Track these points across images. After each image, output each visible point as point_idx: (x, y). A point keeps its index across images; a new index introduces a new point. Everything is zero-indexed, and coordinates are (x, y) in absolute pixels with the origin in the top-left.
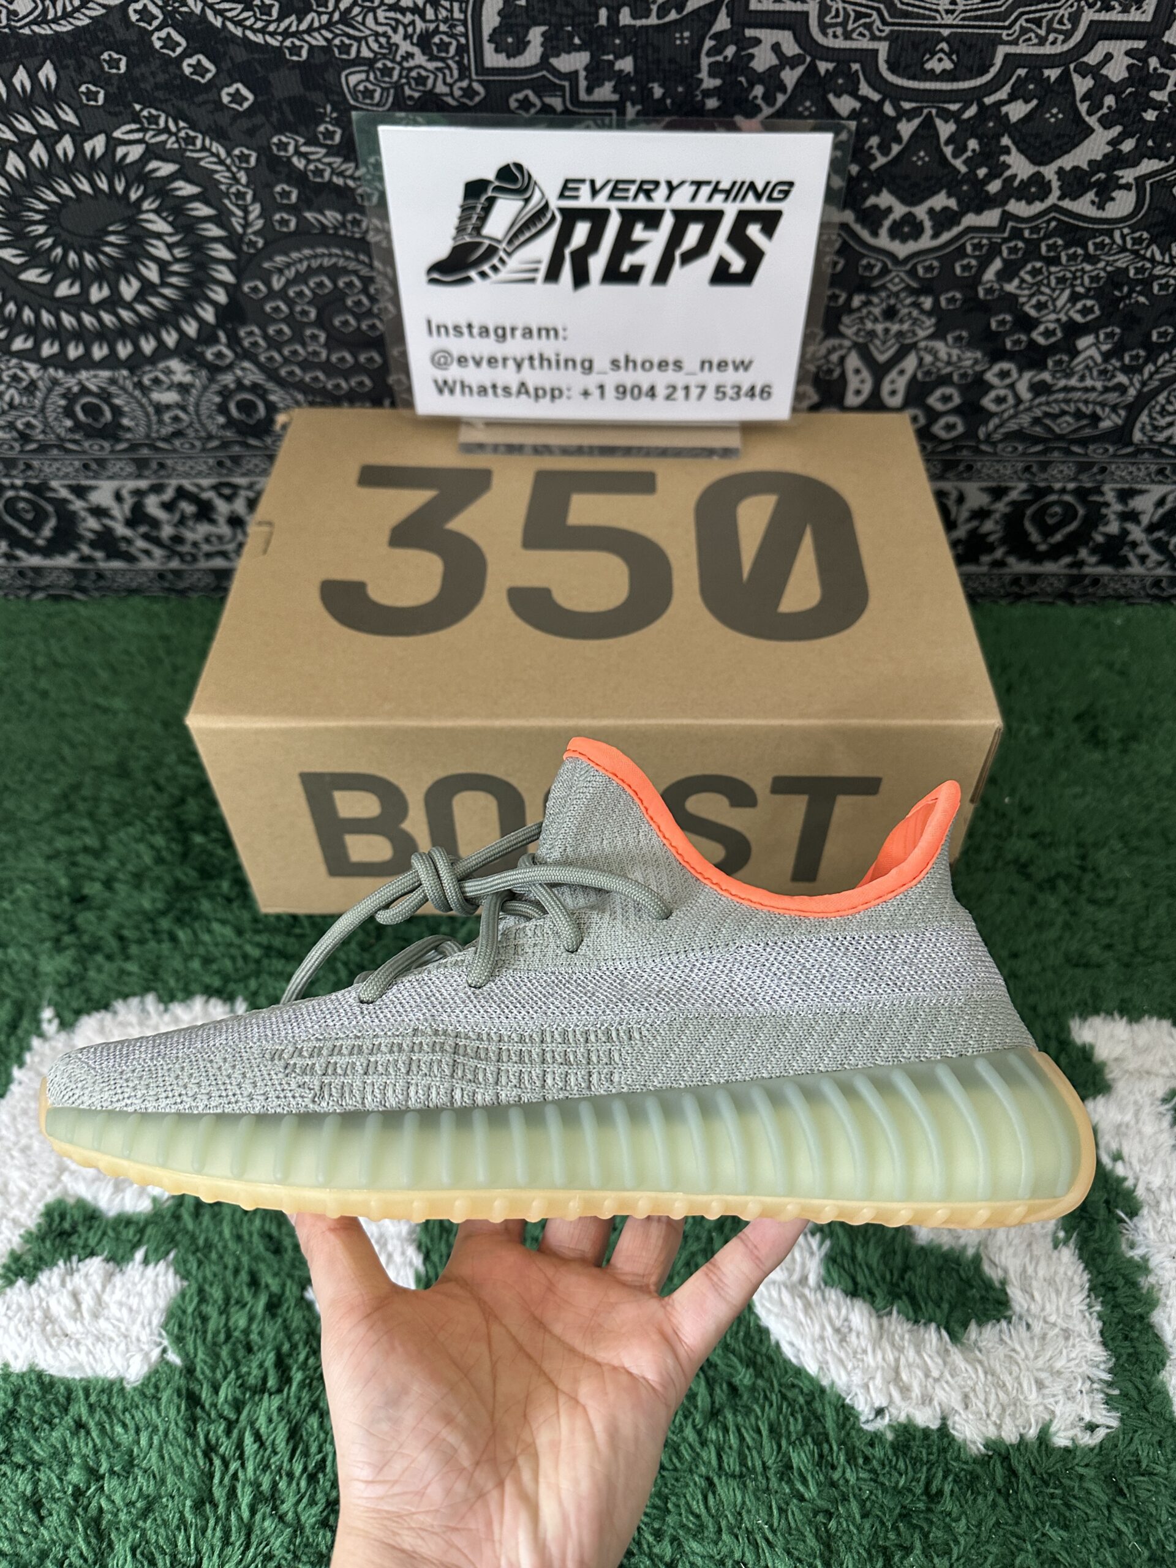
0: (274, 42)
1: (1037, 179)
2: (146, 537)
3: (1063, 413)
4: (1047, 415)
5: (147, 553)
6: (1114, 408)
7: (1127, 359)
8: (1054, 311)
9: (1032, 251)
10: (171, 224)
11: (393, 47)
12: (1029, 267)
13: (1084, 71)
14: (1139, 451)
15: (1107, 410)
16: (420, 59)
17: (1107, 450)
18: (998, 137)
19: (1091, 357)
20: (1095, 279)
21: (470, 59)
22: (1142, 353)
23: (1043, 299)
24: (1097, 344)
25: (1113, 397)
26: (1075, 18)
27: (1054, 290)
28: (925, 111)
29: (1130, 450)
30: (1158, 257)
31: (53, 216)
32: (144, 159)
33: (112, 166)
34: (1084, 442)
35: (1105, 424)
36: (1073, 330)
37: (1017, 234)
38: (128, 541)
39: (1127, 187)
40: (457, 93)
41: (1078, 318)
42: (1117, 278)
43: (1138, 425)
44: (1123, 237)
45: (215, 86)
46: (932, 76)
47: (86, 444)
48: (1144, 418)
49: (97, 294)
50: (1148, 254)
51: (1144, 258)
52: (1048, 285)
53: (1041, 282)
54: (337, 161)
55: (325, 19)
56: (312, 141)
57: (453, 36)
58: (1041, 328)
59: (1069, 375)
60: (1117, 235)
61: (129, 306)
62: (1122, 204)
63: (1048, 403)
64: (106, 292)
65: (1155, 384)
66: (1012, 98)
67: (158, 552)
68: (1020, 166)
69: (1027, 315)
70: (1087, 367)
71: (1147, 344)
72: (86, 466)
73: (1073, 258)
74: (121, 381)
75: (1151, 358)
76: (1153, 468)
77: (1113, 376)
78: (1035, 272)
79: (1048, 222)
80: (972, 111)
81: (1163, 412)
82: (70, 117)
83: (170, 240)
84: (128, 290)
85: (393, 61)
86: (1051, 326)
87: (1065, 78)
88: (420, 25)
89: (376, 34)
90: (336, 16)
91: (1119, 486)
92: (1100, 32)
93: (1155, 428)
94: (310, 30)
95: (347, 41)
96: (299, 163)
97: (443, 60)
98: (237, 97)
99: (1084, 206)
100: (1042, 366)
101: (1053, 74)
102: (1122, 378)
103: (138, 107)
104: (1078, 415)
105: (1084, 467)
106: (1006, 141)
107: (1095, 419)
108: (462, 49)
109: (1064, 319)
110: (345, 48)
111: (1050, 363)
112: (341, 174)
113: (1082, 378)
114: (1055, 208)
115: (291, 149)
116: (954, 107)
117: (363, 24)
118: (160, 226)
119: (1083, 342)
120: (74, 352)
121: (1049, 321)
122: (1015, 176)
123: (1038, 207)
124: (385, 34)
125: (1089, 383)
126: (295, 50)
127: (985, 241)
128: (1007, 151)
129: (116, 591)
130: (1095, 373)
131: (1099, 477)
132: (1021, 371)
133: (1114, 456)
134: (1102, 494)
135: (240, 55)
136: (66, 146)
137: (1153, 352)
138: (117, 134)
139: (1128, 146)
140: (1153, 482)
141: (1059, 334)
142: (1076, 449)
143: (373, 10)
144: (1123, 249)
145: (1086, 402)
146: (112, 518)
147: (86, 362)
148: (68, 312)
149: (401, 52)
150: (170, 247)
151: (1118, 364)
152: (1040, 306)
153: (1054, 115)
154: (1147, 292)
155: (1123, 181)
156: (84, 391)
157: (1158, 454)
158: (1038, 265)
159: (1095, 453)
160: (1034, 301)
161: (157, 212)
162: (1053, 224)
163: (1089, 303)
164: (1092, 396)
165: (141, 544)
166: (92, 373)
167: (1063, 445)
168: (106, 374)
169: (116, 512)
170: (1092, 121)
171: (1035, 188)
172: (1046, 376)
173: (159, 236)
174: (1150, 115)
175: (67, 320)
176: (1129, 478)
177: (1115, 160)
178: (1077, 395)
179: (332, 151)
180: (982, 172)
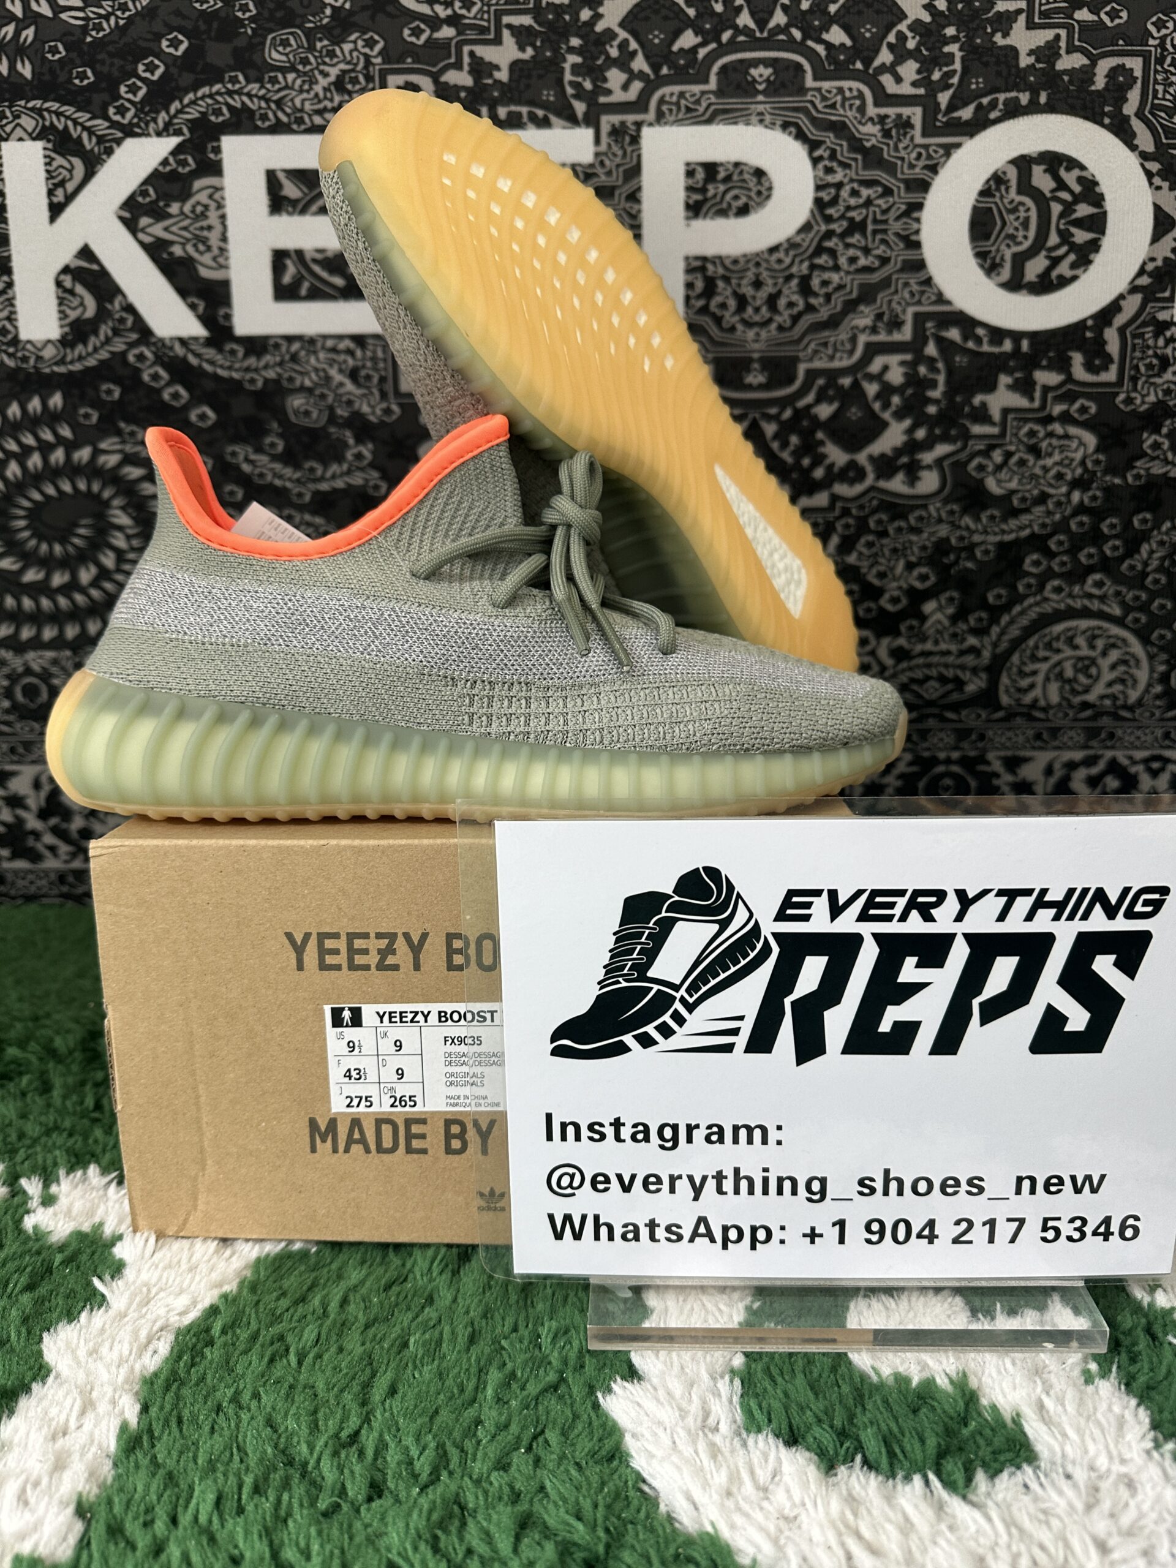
0: (236, 375)
1: (852, 465)
2: (56, 831)
3: (928, 678)
4: (913, 680)
5: (52, 849)
6: (975, 671)
7: (972, 622)
8: (895, 579)
9: (862, 527)
10: (133, 518)
11: (328, 378)
12: (863, 540)
13: (871, 378)
14: (1010, 716)
15: (968, 674)
16: (350, 386)
17: (979, 716)
18: (812, 432)
19: (939, 622)
20: (924, 548)
21: (389, 387)
22: (984, 615)
23: (882, 568)
24: (940, 608)
25: (969, 660)
26: (853, 340)
27: (889, 560)
28: (751, 416)
29: (1000, 714)
30: (972, 526)
31: (35, 514)
32: (120, 465)
33: (92, 470)
34: (956, 707)
35: (970, 689)
36: (917, 597)
37: (846, 512)
38: (37, 835)
39: (929, 467)
40: (378, 412)
41: (918, 585)
42: (942, 547)
43: (1002, 688)
44: (938, 510)
45: (186, 408)
46: (750, 387)
47: (18, 726)
48: (1005, 680)
49: (58, 579)
50: (963, 523)
51: (959, 527)
52: (883, 555)
53: (876, 554)
54: (277, 466)
55: (278, 359)
56: (259, 450)
57: (375, 369)
58: (887, 596)
59: (924, 639)
60: (931, 508)
61: (83, 591)
62: (929, 482)
63: (910, 669)
64: (66, 578)
65: (1004, 645)
66: (818, 401)
67: (64, 848)
68: (837, 456)
69: (870, 585)
70: (938, 632)
71: (984, 605)
72: (13, 750)
73: (899, 530)
74: (64, 663)
75: (994, 620)
76: (1030, 733)
77: (964, 640)
78: (870, 545)
79: (870, 501)
80: (788, 414)
81: (1022, 674)
82: (66, 432)
83: (130, 532)
84: (86, 576)
85: (329, 389)
86: (896, 593)
87: (856, 384)
88: (351, 362)
89: (316, 370)
90: (287, 357)
91: (1003, 753)
92: (873, 350)
93: (1020, 690)
94: (266, 367)
95: (294, 375)
96: (246, 468)
97: (368, 388)
98: (203, 417)
99: (897, 484)
100: (897, 633)
101: (846, 381)
102: (972, 641)
103: (122, 425)
104: (942, 679)
105: (963, 734)
106: (820, 435)
107: (960, 684)
108: (382, 380)
109: (905, 586)
110: (291, 380)
111: (903, 628)
112: (281, 477)
113: (936, 643)
114: (872, 488)
115: (241, 457)
116: (773, 411)
117: (308, 362)
118: (123, 520)
119: (929, 607)
120: (26, 633)
121: (893, 588)
122: (832, 465)
123: (859, 488)
124: (324, 370)
125: (943, 646)
126: (252, 381)
127: (820, 521)
128: (822, 443)
129: (13, 898)
130: (946, 637)
131: (980, 745)
132: (879, 636)
133: (989, 721)
134: (988, 763)
135: (209, 385)
136: (58, 456)
137: (995, 613)
138: (103, 445)
139: (921, 434)
140: (1034, 748)
141: (904, 601)
142: (950, 715)
143: (315, 352)
144: (940, 521)
145: (946, 666)
146: (26, 808)
147: (35, 643)
148: (31, 597)
149: (335, 383)
150: (128, 537)
151: (965, 627)
152: (882, 575)
153: (854, 413)
154: (972, 557)
155: (924, 463)
156: (28, 671)
157: (1031, 718)
158: (871, 538)
159: (970, 718)
160: (874, 571)
161: (123, 508)
162: (875, 503)
163: (924, 570)
164: (950, 659)
165: (49, 839)
166: (40, 653)
167: (936, 711)
168: (50, 654)
169: (31, 802)
170: (886, 416)
171: (852, 472)
172: (902, 641)
173: (120, 528)
174: (932, 410)
175: (27, 603)
176: (1008, 744)
177: (912, 447)
178: (935, 659)
179: (274, 458)
180: (806, 462)
